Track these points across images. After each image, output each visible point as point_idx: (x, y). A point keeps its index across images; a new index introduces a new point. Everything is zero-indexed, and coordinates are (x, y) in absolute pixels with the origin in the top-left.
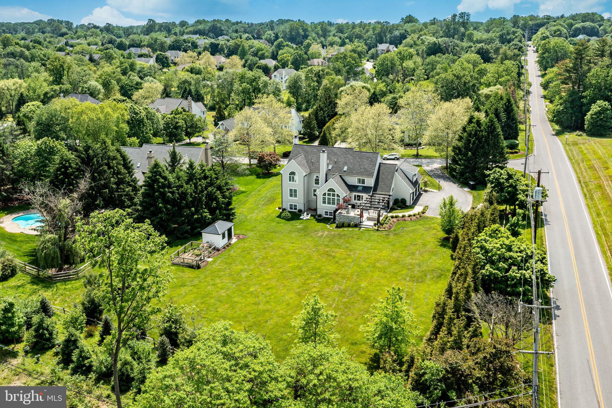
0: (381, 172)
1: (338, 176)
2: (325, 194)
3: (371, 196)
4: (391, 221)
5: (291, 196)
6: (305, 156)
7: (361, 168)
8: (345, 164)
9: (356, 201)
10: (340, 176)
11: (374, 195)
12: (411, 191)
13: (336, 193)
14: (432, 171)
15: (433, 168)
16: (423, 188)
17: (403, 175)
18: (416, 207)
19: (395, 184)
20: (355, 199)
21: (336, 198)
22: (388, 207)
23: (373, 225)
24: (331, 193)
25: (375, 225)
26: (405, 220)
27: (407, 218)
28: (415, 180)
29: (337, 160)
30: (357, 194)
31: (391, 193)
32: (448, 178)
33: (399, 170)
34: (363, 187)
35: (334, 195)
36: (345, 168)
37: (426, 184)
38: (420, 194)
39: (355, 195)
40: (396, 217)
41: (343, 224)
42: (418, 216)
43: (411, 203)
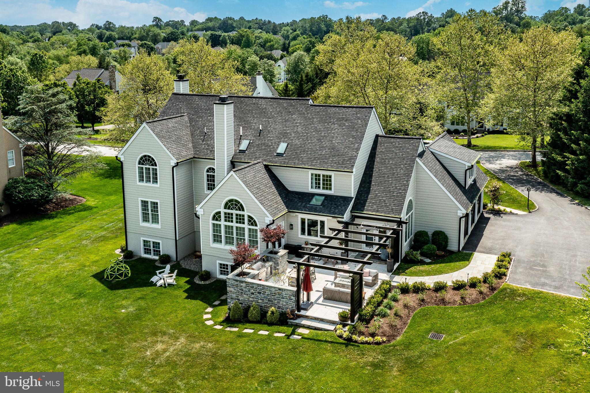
0: (377, 160)
1: (260, 167)
2: (217, 217)
3: (346, 225)
4: (398, 307)
5: (146, 219)
6: (191, 120)
7: (322, 148)
8: (283, 136)
9: (306, 237)
10: (266, 167)
11: (357, 221)
12: (462, 212)
13: (246, 213)
14: (502, 171)
15: (504, 166)
16: (490, 206)
17: (439, 167)
18: (476, 255)
19: (417, 192)
20: (303, 232)
21: (246, 226)
22: (395, 256)
23: (337, 319)
24: (234, 212)
25: (343, 319)
26: (443, 301)
27: (449, 295)
28: (470, 181)
29: (265, 127)
30: (307, 217)
31: (404, 216)
32: (544, 186)
33: (427, 154)
34: (327, 196)
35: (240, 219)
36: (282, 148)
37: (496, 197)
38: (483, 222)
39: (303, 221)
40: (418, 289)
41: (247, 309)
42: (484, 288)
43: (462, 245)
